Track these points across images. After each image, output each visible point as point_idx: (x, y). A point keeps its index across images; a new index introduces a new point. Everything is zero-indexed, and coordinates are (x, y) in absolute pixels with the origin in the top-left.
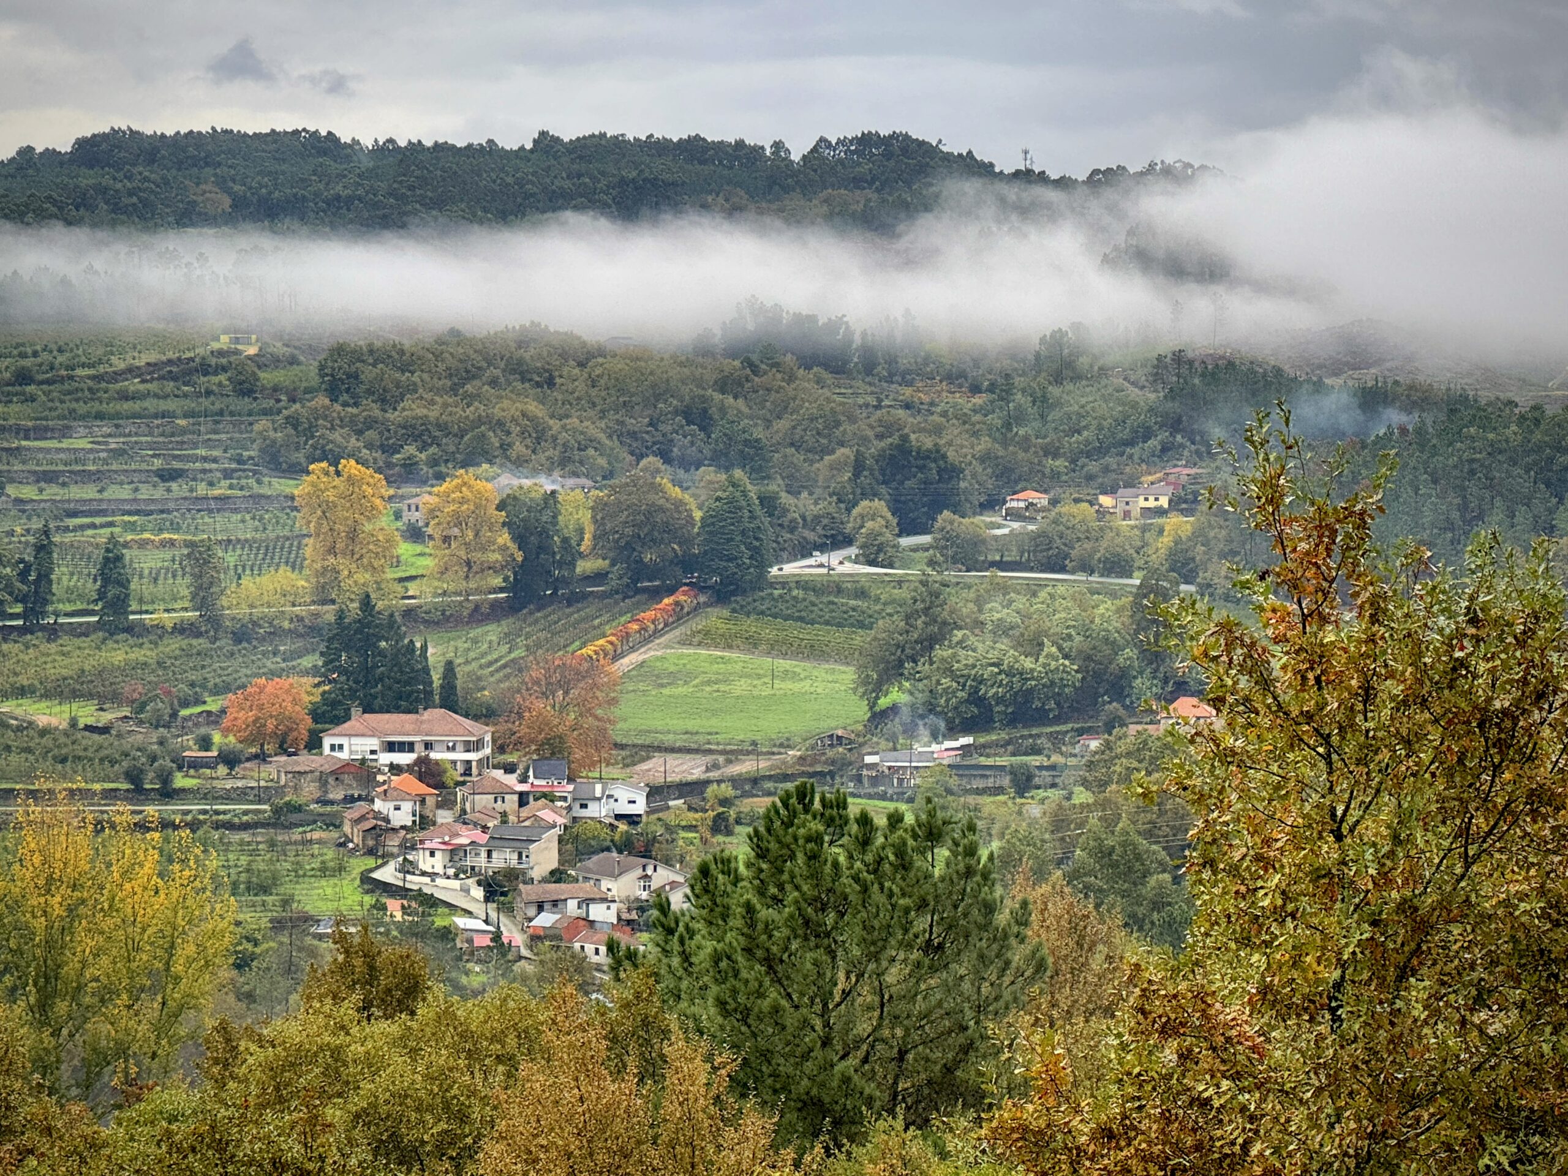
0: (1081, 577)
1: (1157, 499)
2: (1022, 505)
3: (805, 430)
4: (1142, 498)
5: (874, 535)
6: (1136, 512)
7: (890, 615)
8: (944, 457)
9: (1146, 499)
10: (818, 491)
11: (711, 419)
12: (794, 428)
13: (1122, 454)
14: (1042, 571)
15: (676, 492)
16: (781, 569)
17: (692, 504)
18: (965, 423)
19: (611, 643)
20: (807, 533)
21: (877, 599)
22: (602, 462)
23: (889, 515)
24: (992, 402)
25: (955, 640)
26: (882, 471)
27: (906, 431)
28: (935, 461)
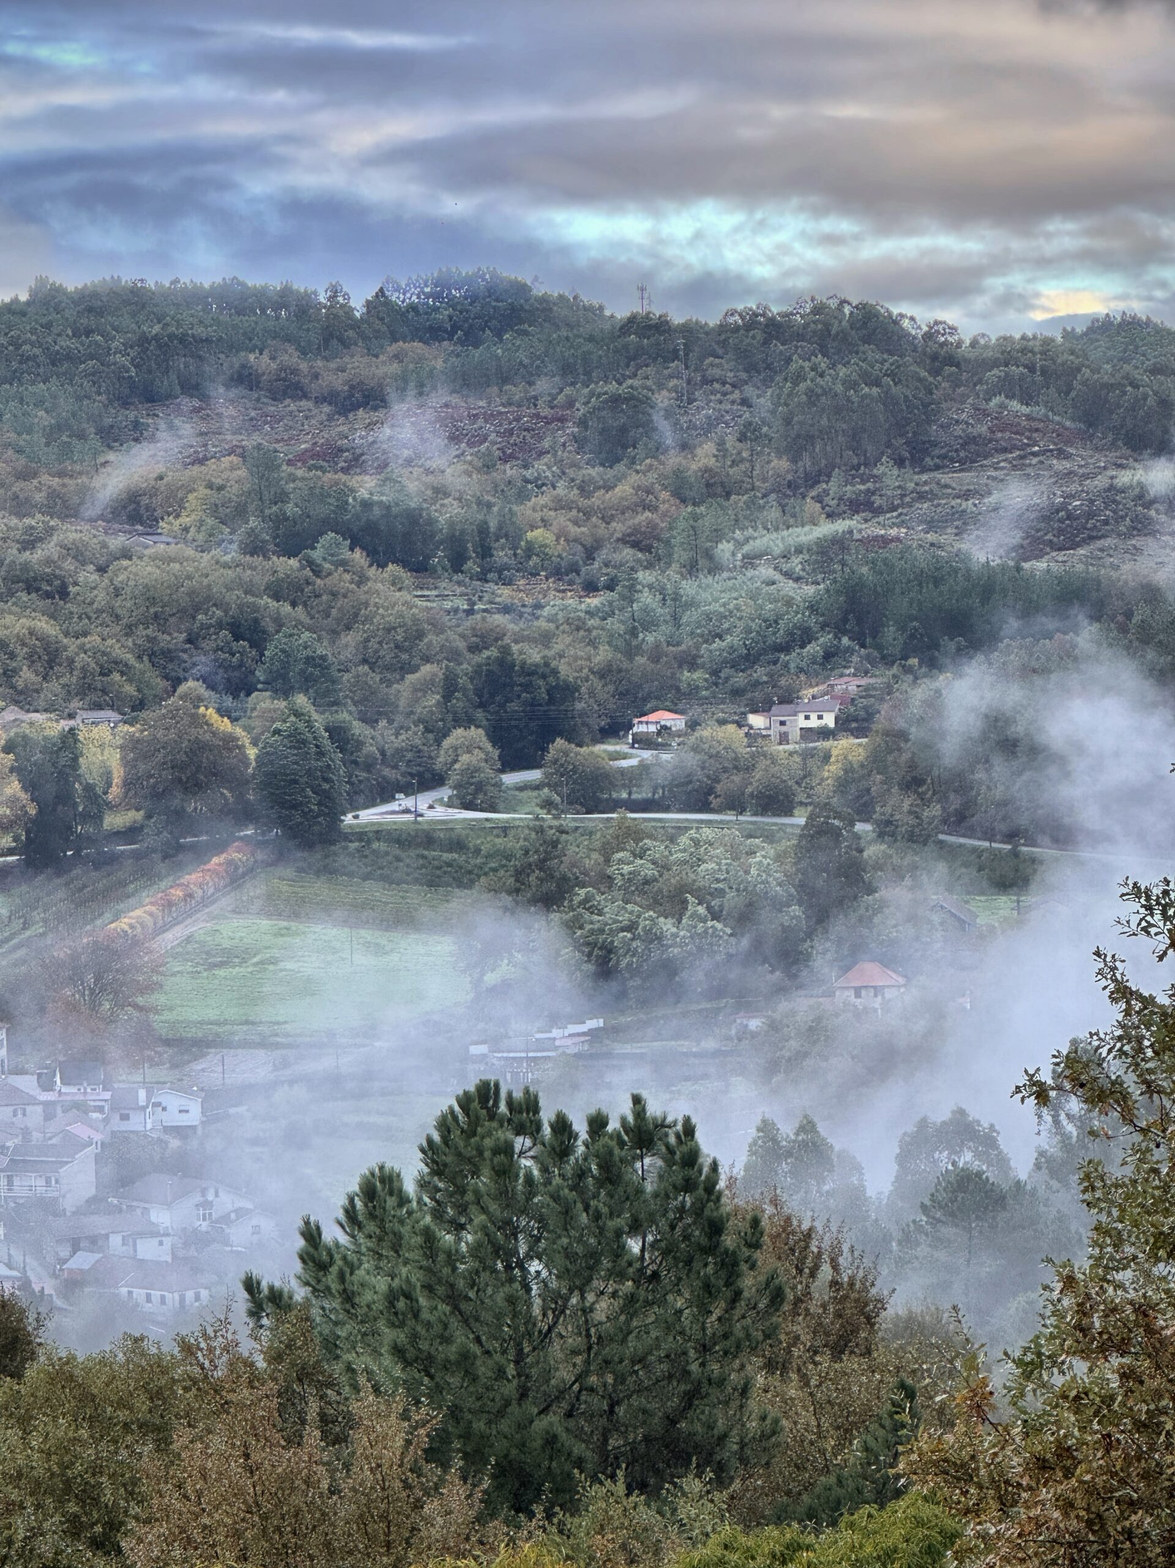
0: (729, 817)
1: (820, 717)
2: (653, 728)
3: (380, 643)
4: (801, 716)
5: (471, 771)
6: (794, 735)
7: (495, 870)
8: (555, 672)
9: (807, 718)
10: (399, 719)
11: (264, 632)
12: (367, 640)
13: (775, 663)
14: (681, 811)
15: (225, 725)
16: (356, 817)
17: (244, 738)
18: (578, 629)
19: (151, 914)
20: (387, 772)
21: (477, 851)
22: (130, 689)
23: (489, 746)
24: (610, 603)
25: (577, 900)
26: (478, 693)
27: (507, 640)
28: (544, 677)
